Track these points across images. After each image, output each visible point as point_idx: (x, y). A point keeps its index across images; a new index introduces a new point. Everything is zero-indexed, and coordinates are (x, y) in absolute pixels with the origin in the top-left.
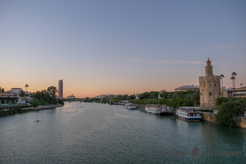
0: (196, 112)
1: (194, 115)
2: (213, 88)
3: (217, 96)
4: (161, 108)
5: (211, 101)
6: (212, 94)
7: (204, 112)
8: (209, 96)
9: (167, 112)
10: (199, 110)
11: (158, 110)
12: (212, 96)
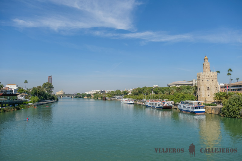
0: (200, 106)
1: (198, 108)
2: (210, 84)
3: (215, 91)
4: (164, 103)
5: (208, 95)
6: (210, 89)
7: (208, 106)
8: (207, 90)
9: (169, 106)
10: (203, 104)
11: (161, 104)
12: (209, 91)
